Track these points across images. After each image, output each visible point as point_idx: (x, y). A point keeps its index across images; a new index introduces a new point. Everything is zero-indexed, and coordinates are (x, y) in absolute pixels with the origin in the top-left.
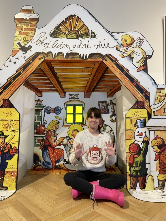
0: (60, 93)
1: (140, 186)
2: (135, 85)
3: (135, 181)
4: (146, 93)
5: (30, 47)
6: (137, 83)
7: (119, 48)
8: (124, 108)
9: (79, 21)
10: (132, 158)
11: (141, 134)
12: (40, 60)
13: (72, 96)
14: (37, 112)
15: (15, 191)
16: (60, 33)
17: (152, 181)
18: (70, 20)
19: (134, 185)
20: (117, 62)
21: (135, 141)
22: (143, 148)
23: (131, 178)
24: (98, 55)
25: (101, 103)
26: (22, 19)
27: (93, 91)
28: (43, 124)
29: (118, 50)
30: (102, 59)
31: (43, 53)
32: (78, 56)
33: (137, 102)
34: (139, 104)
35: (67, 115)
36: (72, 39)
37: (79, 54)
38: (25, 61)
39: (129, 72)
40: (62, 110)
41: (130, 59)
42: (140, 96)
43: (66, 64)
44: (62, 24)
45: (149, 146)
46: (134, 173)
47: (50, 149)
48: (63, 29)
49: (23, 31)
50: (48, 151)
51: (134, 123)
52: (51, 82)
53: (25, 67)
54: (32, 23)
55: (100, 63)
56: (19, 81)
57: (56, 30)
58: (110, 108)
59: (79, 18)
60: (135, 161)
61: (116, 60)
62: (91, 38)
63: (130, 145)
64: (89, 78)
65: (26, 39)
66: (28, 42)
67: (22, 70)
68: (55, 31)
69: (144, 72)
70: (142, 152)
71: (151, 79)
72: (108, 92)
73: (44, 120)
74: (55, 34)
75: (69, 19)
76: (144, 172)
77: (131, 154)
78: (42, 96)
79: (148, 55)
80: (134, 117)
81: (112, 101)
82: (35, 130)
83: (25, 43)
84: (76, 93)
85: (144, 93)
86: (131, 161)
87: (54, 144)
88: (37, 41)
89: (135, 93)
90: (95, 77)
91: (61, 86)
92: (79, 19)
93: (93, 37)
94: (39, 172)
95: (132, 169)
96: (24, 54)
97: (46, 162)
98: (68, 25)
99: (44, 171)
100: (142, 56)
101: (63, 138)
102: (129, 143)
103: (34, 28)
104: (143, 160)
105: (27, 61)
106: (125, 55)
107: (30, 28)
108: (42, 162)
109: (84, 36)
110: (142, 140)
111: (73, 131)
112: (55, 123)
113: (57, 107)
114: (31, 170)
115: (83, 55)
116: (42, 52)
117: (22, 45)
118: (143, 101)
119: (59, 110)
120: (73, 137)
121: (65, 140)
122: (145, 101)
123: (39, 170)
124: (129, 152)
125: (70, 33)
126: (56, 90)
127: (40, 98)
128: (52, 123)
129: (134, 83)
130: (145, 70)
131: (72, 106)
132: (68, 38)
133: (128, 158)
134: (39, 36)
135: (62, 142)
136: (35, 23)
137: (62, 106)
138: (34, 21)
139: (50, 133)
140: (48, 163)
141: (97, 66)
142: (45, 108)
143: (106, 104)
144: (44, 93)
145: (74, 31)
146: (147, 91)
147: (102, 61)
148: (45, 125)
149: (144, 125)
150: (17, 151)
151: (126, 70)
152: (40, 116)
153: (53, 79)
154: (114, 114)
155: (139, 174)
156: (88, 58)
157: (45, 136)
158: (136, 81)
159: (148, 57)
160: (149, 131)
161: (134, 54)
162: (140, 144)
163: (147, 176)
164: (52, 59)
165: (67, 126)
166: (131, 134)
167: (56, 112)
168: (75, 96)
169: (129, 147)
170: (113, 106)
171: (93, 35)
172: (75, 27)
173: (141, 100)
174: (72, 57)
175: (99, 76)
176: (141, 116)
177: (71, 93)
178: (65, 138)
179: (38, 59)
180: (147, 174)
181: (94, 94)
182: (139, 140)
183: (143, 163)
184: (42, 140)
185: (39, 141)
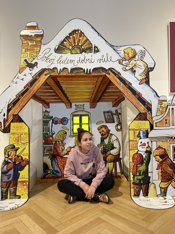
0: (67, 104)
1: (143, 194)
2: (137, 97)
3: (138, 189)
4: (148, 105)
5: (36, 63)
6: (139, 96)
7: (121, 61)
8: (128, 118)
9: (82, 36)
10: (135, 167)
11: (144, 145)
12: (46, 76)
13: (78, 107)
14: (45, 123)
15: (27, 199)
16: (64, 48)
17: (154, 188)
18: (74, 35)
19: (138, 192)
20: (120, 76)
21: (138, 151)
22: (146, 158)
23: (135, 186)
24: (101, 70)
25: (106, 113)
26: (28, 36)
27: (98, 101)
28: (51, 134)
29: (121, 63)
30: (105, 73)
31: (49, 69)
32: (82, 71)
33: (140, 114)
34: (141, 116)
35: (74, 125)
36: (76, 54)
37: (83, 69)
38: (32, 77)
39: (131, 85)
40: (69, 121)
41: (132, 72)
42: (142, 108)
43: (71, 78)
44: (66, 39)
45: (151, 155)
46: (138, 182)
47: (58, 158)
48: (67, 45)
49: (29, 48)
50: (57, 160)
51: (136, 134)
52: (57, 94)
53: (32, 83)
54: (37, 39)
55: (104, 77)
56: (28, 97)
57: (61, 46)
58: (115, 117)
59: (82, 32)
60: (138, 170)
61: (118, 74)
62: (94, 52)
63: (133, 155)
64: (94, 90)
65: (32, 56)
66: (34, 59)
67: (30, 86)
68: (59, 47)
69: (146, 84)
70: (145, 161)
71: (153, 92)
72: (113, 102)
73: (51, 131)
74: (60, 49)
75: (72, 34)
76: (147, 180)
77: (135, 164)
78: (49, 108)
79: (150, 68)
80: (137, 128)
81: (117, 110)
82: (44, 141)
83: (31, 59)
84: (82, 104)
85: (146, 105)
86: (134, 170)
87: (62, 154)
88: (43, 58)
89: (137, 105)
90: (99, 89)
91: (67, 98)
92: (82, 34)
93: (96, 51)
94: (49, 180)
95: (135, 178)
96: (30, 70)
97: (55, 171)
98: (71, 40)
99: (53, 179)
100: (144, 69)
101: (70, 147)
102: (132, 153)
103: (39, 44)
104: (146, 169)
105: (33, 77)
106: (127, 68)
107: (35, 45)
108: (51, 171)
109: (87, 51)
110: (145, 150)
112: (62, 133)
113: (64, 118)
114: (41, 178)
115: (87, 69)
116: (47, 68)
117: (28, 62)
118: (145, 113)
119: (66, 121)
122: (147, 112)
123: (48, 178)
124: (133, 162)
125: (73, 49)
126: (63, 102)
127: (48, 110)
128: (60, 133)
129: (137, 95)
130: (148, 83)
131: (78, 116)
132: (72, 54)
133: (132, 167)
134: (44, 52)
135: (70, 151)
136: (39, 39)
137: (69, 117)
138: (39, 37)
139: (58, 143)
140: (57, 172)
141: (101, 79)
142: (52, 119)
143: (111, 114)
144: (51, 105)
145: (78, 46)
146: (149, 103)
147: (105, 75)
148: (53, 136)
149: (147, 136)
150: (28, 162)
151: (129, 84)
152: (48, 127)
153: (59, 92)
154: (120, 123)
155: (142, 182)
156: (91, 72)
157: (53, 146)
158: (138, 94)
159: (150, 69)
160: (152, 141)
161: (137, 67)
162: (142, 153)
163: (150, 184)
164: (57, 74)
165: (74, 136)
166: (135, 145)
167: (63, 122)
168: (81, 107)
169: (133, 157)
170: (118, 116)
171: (96, 49)
172: (78, 43)
173: (144, 112)
174: (76, 72)
175: (103, 88)
176: (144, 127)
177: (77, 104)
178: (72, 147)
179: (44, 75)
180: (150, 182)
181: (99, 104)
182: (142, 150)
183: (146, 172)
184: (51, 150)
185: (48, 150)
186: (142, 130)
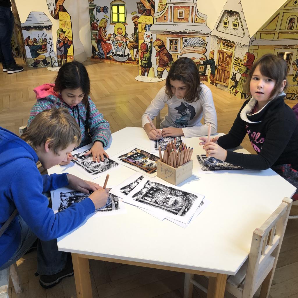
1: (147, 74)
3: (144, 70)
4: (152, 2)
11: (149, 36)
14: (91, 10)
17: (153, 71)
19: (144, 73)
22: (150, 47)
23: (142, 68)
25: (139, 3)
28: (96, 21)
34: (147, 12)
35: (113, 14)
40: (109, 10)
42: (148, 5)
46: (144, 65)
50: (101, 44)
51: (144, 27)
60: (144, 56)
63: (141, 44)
70: (149, 50)
73: (96, 18)
76: (150, 65)
77: (142, 51)
80: (144, 22)
82: (91, 27)
86: (142, 56)
87: (105, 39)
95: (142, 62)
97: (100, 53)
101: (111, 34)
104: (150, 56)
108: (98, 52)
110: (149, 41)
111: (118, 29)
112: (104, 21)
113: (105, 7)
118: (150, 9)
120: (118, 35)
121: (112, 36)
123: (96, 58)
128: (102, 21)
131: (116, 6)
135: (110, 38)
137: (109, 6)
139: (101, 29)
140: (102, 54)
142: (96, 7)
150: (72, 43)
152: (93, 14)
155: (147, 66)
157: (98, 31)
162: (148, 43)
165: (113, 24)
166: (142, 36)
167: (104, 11)
169: (141, 46)
176: (149, 21)
182: (147, 41)
185: (94, 35)
186: (147, 24)
